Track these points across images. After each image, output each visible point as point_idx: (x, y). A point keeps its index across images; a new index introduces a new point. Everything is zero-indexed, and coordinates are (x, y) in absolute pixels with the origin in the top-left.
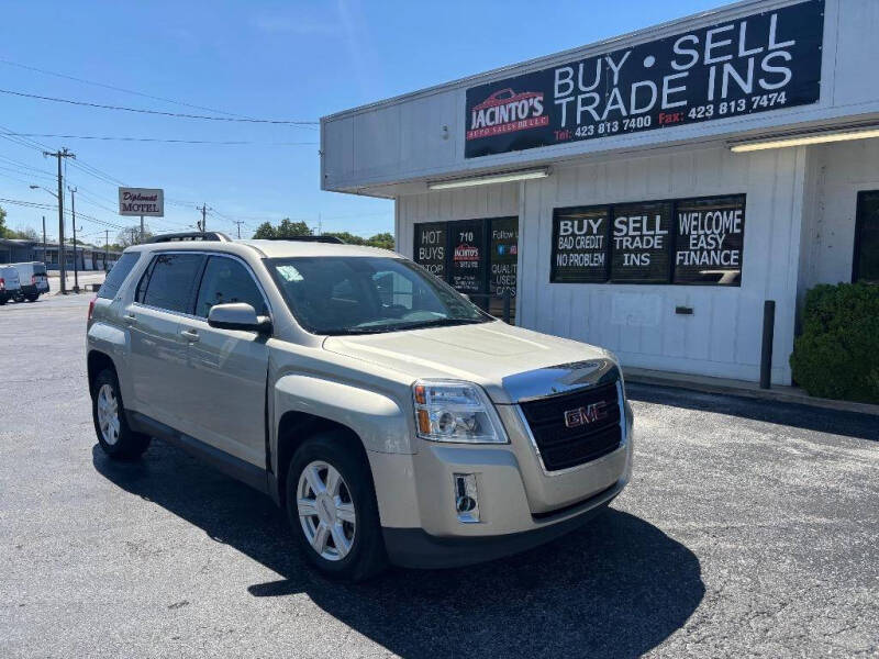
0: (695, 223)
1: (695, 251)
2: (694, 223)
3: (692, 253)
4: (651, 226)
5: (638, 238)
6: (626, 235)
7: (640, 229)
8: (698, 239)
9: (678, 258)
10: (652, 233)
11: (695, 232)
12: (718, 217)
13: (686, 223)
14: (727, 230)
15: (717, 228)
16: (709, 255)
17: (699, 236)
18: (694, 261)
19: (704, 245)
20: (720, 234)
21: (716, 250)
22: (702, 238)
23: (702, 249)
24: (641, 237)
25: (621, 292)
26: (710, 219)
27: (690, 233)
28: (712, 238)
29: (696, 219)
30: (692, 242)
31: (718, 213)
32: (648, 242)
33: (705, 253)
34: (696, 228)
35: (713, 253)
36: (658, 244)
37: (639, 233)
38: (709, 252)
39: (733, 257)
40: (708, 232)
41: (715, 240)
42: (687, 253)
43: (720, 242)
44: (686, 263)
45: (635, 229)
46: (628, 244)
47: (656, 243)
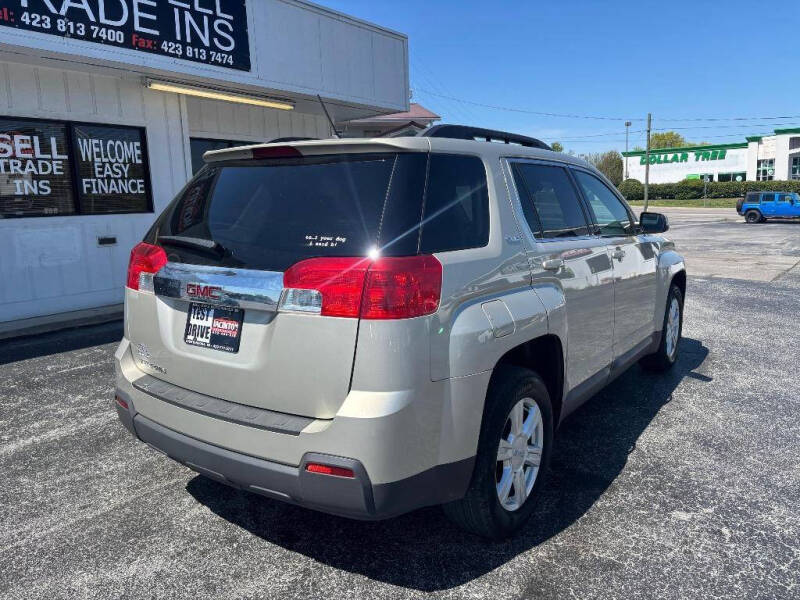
0: (98, 150)
1: (103, 179)
2: (96, 150)
3: (100, 181)
4: (45, 149)
5: (30, 162)
6: (14, 157)
7: (31, 150)
8: (103, 166)
9: (85, 186)
10: (49, 156)
11: (99, 160)
12: (119, 146)
13: (87, 148)
14: (130, 160)
15: (120, 158)
16: (117, 185)
17: (104, 163)
18: (102, 190)
19: (110, 173)
20: (125, 164)
21: (123, 178)
22: (107, 165)
23: (109, 177)
24: (35, 161)
25: (26, 227)
26: (112, 147)
27: (93, 159)
28: (117, 167)
29: (97, 145)
30: (97, 169)
31: (118, 142)
32: (45, 167)
33: (113, 181)
34: (99, 155)
35: (120, 182)
36: (58, 170)
37: (30, 156)
38: (116, 180)
39: (139, 186)
40: (113, 161)
41: (121, 168)
42: (94, 180)
43: (126, 171)
44: (95, 192)
45: (24, 151)
46: (18, 168)
47: (55, 168)
